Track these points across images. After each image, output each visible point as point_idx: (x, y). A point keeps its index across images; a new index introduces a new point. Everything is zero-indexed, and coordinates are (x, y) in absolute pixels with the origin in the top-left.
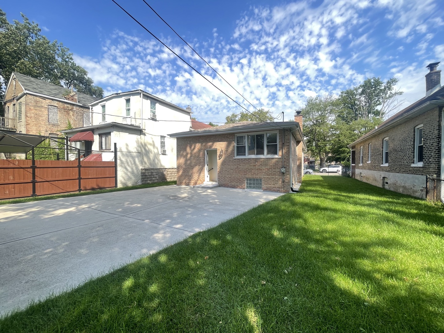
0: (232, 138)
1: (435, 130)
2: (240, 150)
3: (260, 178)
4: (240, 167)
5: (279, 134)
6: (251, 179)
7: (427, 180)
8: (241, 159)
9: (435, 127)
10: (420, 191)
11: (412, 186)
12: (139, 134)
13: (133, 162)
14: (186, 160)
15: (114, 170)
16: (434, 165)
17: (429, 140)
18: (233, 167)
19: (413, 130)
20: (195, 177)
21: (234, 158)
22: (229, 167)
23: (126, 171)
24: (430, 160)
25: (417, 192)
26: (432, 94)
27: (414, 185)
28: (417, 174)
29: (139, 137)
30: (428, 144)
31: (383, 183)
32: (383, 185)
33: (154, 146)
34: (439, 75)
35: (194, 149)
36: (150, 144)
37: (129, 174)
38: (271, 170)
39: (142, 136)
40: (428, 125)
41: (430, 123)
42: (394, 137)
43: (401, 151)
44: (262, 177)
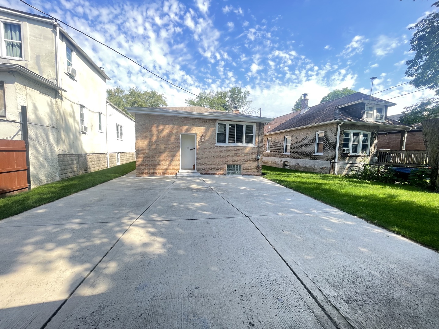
0: (214, 125)
1: (333, 135)
2: (221, 138)
3: (240, 164)
4: (222, 154)
5: (257, 126)
6: (231, 166)
7: (330, 163)
8: (223, 146)
9: (334, 134)
10: (319, 169)
11: (313, 166)
12: (54, 95)
13: (45, 139)
14: (150, 144)
15: (25, 158)
16: (332, 155)
17: (328, 141)
18: (214, 154)
19: (315, 134)
20: (164, 165)
21: (215, 145)
22: (210, 154)
23: (36, 155)
24: (329, 152)
25: (317, 170)
26: (305, 112)
27: (315, 166)
28: (318, 160)
29: (54, 100)
30: (328, 143)
31: (284, 165)
32: (284, 167)
33: (74, 117)
34: (308, 102)
35: (162, 131)
36: (70, 115)
37: (41, 159)
38: (249, 157)
39: (59, 100)
40: (328, 132)
41: (330, 131)
42: (297, 136)
43: (304, 145)
44: (241, 163)
